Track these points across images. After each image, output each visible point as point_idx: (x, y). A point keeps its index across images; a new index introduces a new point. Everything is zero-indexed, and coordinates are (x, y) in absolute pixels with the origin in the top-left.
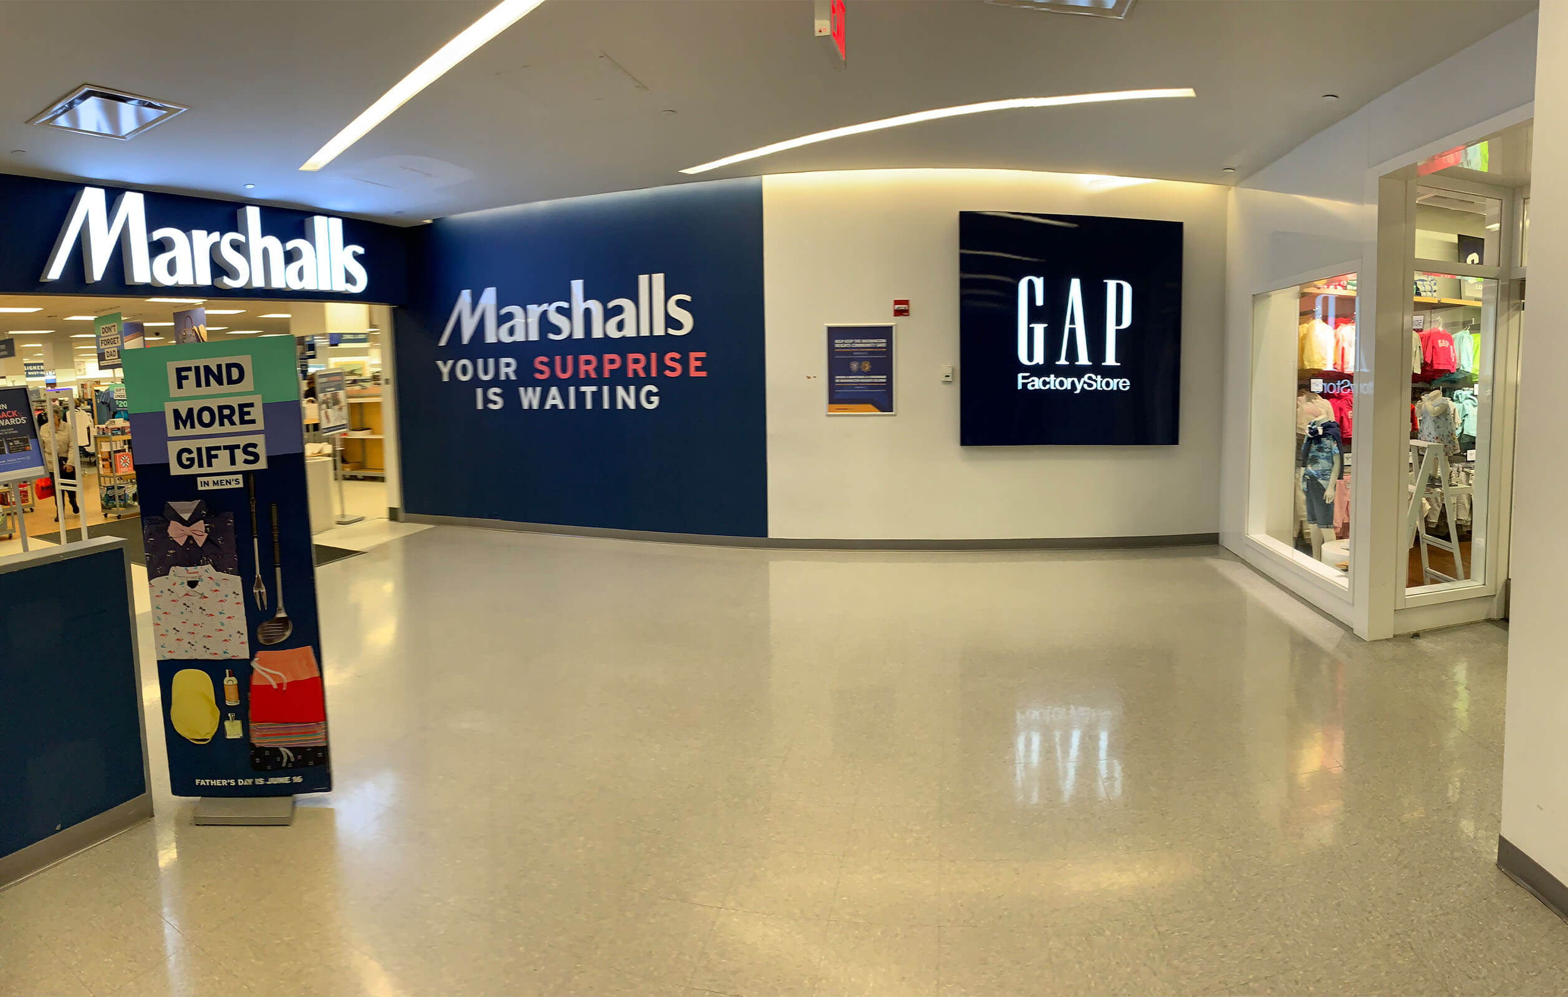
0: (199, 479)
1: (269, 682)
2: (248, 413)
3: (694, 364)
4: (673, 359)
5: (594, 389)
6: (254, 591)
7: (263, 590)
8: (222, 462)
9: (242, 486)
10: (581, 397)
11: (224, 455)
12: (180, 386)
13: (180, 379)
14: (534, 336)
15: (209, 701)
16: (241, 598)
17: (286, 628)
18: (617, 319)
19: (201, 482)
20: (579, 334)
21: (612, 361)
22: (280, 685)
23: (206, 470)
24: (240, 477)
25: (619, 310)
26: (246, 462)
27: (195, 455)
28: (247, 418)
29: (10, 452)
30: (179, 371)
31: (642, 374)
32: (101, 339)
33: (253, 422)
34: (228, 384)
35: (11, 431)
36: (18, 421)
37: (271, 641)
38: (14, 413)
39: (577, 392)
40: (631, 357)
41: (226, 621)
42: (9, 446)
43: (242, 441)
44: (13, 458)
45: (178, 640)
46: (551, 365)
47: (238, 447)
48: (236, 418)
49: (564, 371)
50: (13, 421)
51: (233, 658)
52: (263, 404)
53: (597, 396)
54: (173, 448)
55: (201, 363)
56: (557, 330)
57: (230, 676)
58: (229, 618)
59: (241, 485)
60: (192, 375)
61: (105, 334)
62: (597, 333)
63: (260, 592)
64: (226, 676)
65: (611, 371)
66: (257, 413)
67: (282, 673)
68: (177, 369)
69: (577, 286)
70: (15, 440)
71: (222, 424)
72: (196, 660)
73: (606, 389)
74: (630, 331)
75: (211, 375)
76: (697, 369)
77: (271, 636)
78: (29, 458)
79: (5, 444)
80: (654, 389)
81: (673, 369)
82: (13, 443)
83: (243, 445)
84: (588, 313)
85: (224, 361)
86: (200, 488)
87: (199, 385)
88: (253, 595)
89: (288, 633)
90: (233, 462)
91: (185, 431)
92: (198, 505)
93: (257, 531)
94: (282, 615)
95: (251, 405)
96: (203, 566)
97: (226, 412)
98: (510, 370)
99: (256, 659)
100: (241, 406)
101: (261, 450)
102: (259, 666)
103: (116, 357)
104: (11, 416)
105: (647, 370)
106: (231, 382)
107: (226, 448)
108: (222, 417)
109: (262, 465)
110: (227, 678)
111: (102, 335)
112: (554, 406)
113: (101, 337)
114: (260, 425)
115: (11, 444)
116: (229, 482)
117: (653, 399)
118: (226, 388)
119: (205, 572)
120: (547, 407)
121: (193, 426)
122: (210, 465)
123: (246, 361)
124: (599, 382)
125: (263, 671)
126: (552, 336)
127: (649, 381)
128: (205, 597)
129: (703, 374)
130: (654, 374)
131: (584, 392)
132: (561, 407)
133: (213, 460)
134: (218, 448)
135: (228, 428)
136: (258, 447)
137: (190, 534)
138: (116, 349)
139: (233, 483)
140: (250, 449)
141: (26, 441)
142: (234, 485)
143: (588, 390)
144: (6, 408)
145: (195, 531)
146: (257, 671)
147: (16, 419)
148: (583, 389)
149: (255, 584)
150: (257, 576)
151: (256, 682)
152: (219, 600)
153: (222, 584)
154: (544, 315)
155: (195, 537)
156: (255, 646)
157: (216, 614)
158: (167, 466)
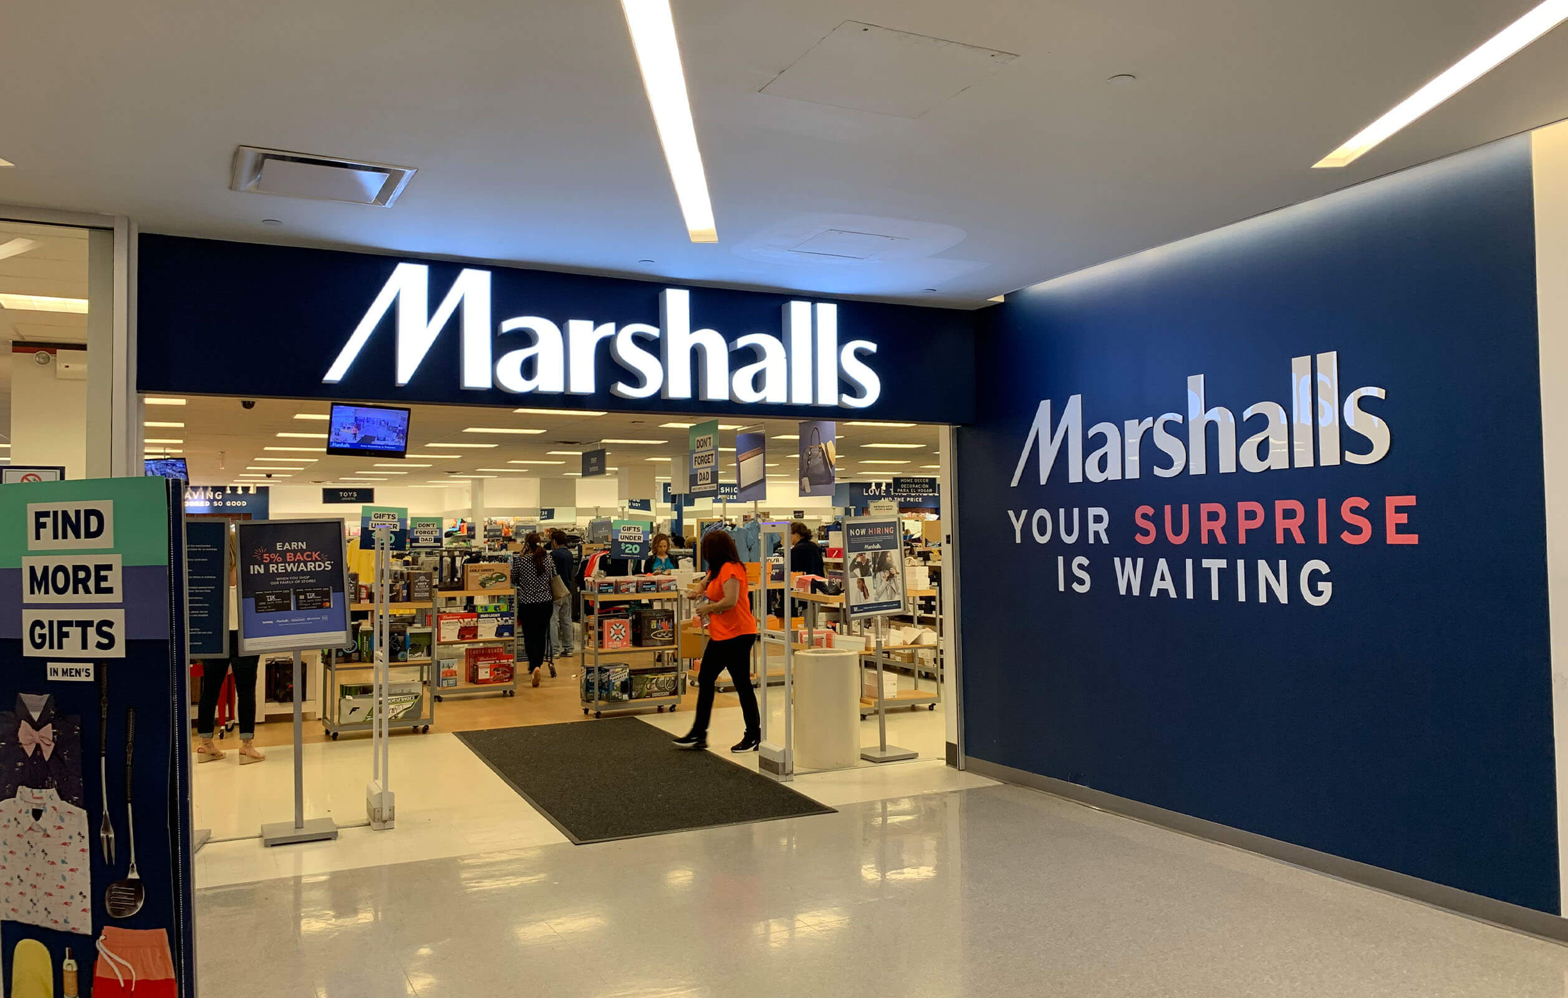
0: (50, 665)
1: (117, 976)
2: (105, 578)
3: (1393, 519)
4: (1355, 510)
5: (1223, 563)
6: (102, 835)
7: (112, 835)
8: (72, 646)
9: (93, 680)
10: (1202, 576)
11: (75, 632)
12: (38, 537)
13: (40, 526)
14: (1133, 472)
15: (47, 991)
16: (86, 844)
17: (138, 897)
18: (1257, 438)
19: (51, 669)
20: (1198, 467)
21: (1251, 515)
22: (128, 983)
23: (56, 653)
24: (91, 666)
25: (1261, 422)
26: (100, 646)
27: (46, 631)
28: (103, 585)
29: (298, 608)
30: (39, 515)
31: (1299, 539)
32: (695, 455)
33: (109, 590)
34: (86, 537)
35: (306, 580)
36: (320, 566)
37: (119, 912)
38: (315, 555)
39: (1197, 566)
40: (1280, 505)
41: (68, 874)
42: (297, 599)
43: (96, 616)
44: (301, 617)
45: (21, 893)
46: (1157, 519)
47: (90, 623)
48: (91, 584)
49: (1177, 531)
50: (311, 566)
51: (73, 931)
52: (123, 568)
53: (1228, 577)
54: (28, 617)
55: (59, 507)
56: (1167, 463)
57: (70, 958)
58: (72, 870)
59: (91, 679)
60: (49, 521)
61: (700, 449)
62: (1227, 466)
63: (107, 836)
64: (65, 958)
65: (1248, 532)
66: (114, 579)
67: (132, 965)
68: (36, 513)
69: (1196, 385)
70: (308, 592)
71: (76, 591)
72: (37, 926)
73: (1241, 563)
74: (1278, 460)
75: (70, 525)
76: (1400, 529)
77: (121, 906)
78: (325, 618)
79: (293, 597)
80: (1325, 569)
81: (1356, 530)
82: (306, 597)
83: (98, 621)
84: (1211, 429)
85: (84, 506)
86: (50, 678)
87: (56, 537)
88: (100, 840)
89: (140, 905)
90: (85, 646)
91: (40, 597)
92: (47, 701)
93: (106, 746)
94: (134, 875)
95: (109, 568)
96: (48, 790)
97: (82, 575)
98: (1101, 528)
99: (102, 938)
100: (98, 568)
101: (119, 632)
102: (103, 947)
103: (709, 481)
104: (310, 559)
105: (1309, 528)
106: (89, 535)
107: (79, 624)
108: (77, 581)
109: (119, 651)
110: (67, 961)
111: (697, 450)
112: (1163, 592)
113: (695, 453)
114: (117, 597)
115: (302, 597)
116: (78, 672)
117: (1323, 586)
118: (84, 543)
119: (49, 797)
120: (1154, 593)
121: (47, 592)
122: (60, 647)
123: (106, 507)
124: (1230, 552)
125: (108, 956)
126: (1158, 472)
127: (1312, 551)
128: (48, 836)
129: (1413, 539)
130: (1323, 539)
131: (1209, 569)
132: (1173, 594)
133: (65, 640)
134: (69, 624)
135: (82, 597)
136: (114, 626)
137: (38, 741)
138: (709, 470)
139: (83, 674)
140: (105, 629)
141: (327, 595)
142: (83, 678)
143: (1214, 565)
144: (304, 547)
145: (43, 737)
146: (102, 957)
147: (317, 563)
148: (1206, 563)
149: (102, 826)
150: (104, 813)
151: (99, 973)
152: (62, 842)
153: (67, 818)
154: (1148, 435)
155: (42, 745)
156: (100, 918)
157: (59, 862)
158: (20, 642)
